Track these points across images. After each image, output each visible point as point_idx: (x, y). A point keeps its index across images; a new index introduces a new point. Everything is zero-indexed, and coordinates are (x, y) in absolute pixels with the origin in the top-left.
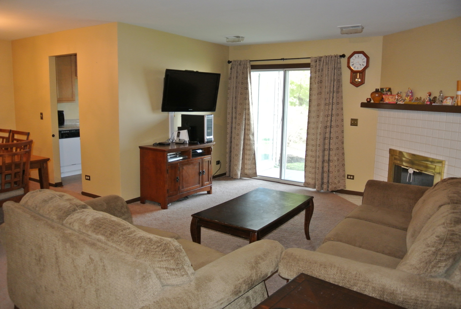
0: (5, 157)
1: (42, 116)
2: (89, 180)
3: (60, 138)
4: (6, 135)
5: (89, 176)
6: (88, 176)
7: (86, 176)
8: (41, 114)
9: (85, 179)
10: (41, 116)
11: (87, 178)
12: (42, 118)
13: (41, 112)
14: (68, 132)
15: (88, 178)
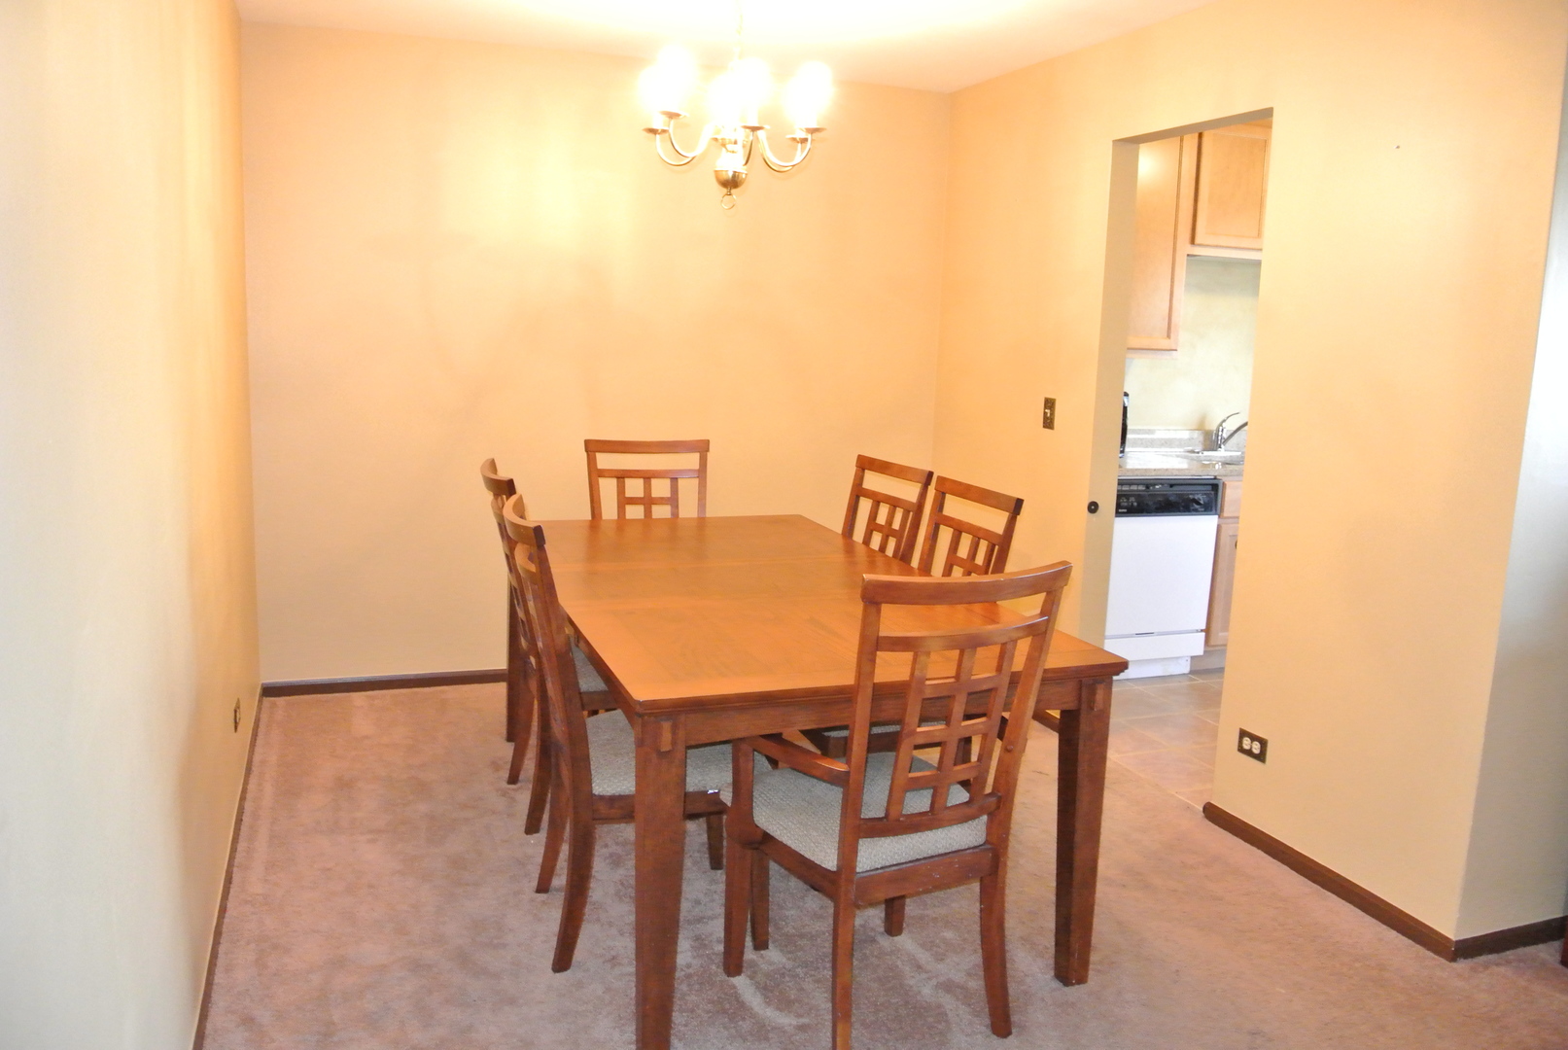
0: (928, 654)
1: (1052, 414)
2: (1261, 757)
3: (1118, 514)
4: (909, 492)
5: (1263, 743)
6: (1254, 738)
7: (1243, 734)
8: (1050, 404)
9: (1236, 747)
10: (1045, 413)
11: (1247, 743)
12: (1048, 423)
13: (1049, 396)
14: (1141, 488)
15: (1256, 748)
